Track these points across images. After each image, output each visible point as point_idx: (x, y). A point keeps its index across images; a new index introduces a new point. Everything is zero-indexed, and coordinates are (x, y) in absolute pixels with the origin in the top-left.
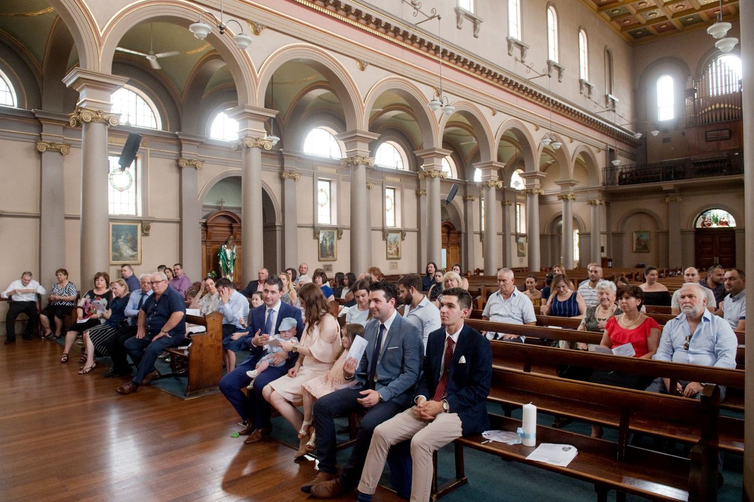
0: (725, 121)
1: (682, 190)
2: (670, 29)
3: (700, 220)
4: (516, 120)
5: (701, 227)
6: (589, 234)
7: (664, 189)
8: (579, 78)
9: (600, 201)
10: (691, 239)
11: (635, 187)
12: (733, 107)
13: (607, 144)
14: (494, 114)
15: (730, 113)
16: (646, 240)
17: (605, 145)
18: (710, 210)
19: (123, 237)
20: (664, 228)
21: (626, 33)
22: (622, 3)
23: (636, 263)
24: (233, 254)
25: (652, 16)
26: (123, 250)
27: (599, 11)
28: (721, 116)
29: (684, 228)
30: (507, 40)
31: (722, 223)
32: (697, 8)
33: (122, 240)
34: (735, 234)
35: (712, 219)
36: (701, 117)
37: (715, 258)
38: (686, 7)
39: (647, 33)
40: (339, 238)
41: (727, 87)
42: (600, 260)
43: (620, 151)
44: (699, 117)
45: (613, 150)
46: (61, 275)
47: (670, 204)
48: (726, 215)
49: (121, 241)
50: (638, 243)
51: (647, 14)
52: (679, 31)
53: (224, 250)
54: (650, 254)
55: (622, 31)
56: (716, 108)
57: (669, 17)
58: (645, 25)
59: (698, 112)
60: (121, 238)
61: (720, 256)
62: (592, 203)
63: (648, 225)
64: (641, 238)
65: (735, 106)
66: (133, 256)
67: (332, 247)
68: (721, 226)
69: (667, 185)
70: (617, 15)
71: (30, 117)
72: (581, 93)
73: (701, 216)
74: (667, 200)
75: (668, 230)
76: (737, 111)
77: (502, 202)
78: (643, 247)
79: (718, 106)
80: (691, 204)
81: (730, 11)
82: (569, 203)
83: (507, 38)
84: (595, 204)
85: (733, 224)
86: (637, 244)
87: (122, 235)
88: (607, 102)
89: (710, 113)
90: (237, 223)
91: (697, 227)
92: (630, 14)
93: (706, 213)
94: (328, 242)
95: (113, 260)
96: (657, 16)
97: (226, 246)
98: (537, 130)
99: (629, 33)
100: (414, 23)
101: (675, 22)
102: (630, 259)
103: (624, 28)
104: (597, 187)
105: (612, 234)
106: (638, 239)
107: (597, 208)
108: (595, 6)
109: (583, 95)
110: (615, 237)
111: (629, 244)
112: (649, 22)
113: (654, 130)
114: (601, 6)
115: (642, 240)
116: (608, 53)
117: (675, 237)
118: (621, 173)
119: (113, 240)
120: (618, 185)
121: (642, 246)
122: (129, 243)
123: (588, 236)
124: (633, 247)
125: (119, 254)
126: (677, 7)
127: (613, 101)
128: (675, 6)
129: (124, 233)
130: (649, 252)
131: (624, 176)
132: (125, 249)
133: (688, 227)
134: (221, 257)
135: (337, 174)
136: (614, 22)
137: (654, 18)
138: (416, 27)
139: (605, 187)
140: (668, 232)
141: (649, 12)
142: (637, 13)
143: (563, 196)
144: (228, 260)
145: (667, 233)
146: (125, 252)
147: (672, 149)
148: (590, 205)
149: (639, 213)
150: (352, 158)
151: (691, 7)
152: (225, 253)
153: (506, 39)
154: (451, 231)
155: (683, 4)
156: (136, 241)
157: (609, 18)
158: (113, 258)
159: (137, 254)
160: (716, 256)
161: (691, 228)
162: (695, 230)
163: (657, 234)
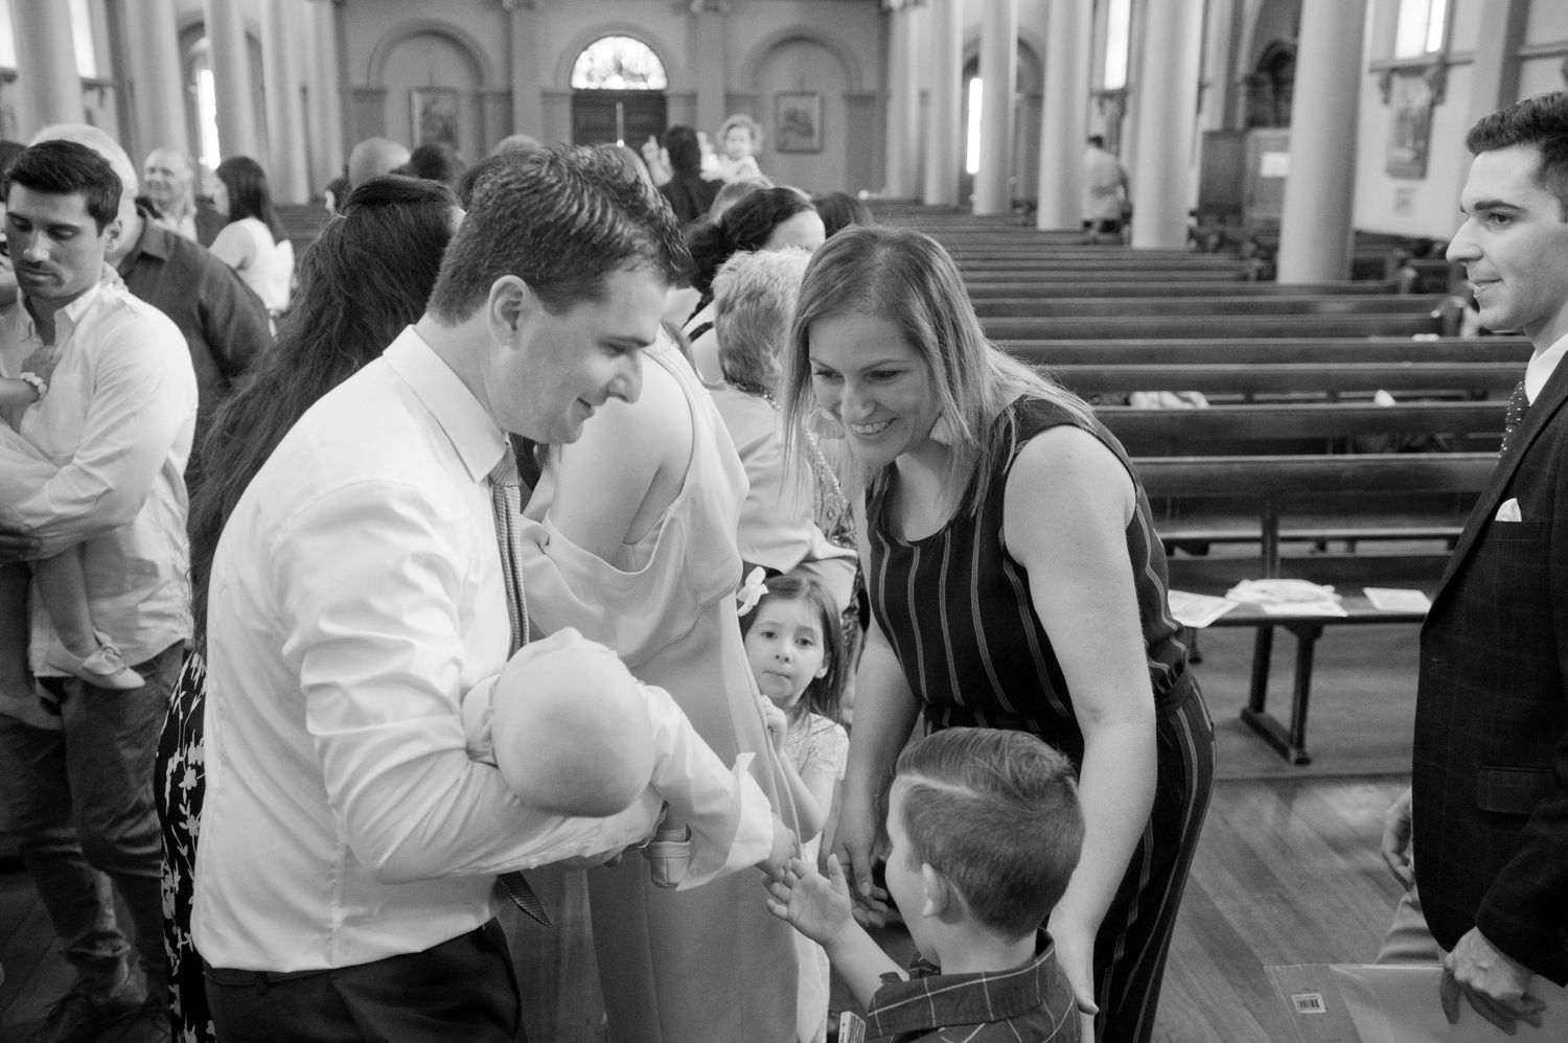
3: (581, 67)
5: (583, 86)
10: (564, 112)
16: (447, 115)
18: (606, 37)
20: (497, 82)
29: (548, 84)
31: (632, 77)
34: (664, 106)
35: (609, 65)
47: (514, 14)
48: (643, 56)
50: (427, 123)
63: (450, 71)
64: (435, 109)
68: (630, 85)
73: (584, 54)
75: (511, 88)
80: (562, 19)
85: (656, 82)
86: (424, 126)
91: (575, 85)
93: (593, 47)
105: (355, 93)
106: (426, 113)
110: (361, 101)
111: (399, 123)
115: (437, 113)
117: (527, 109)
121: (437, 129)
124: (412, 132)
133: (554, 83)
140: (511, 95)
145: (508, 97)
149: (424, 33)
161: (562, 87)
162: (571, 92)
163: (479, 99)
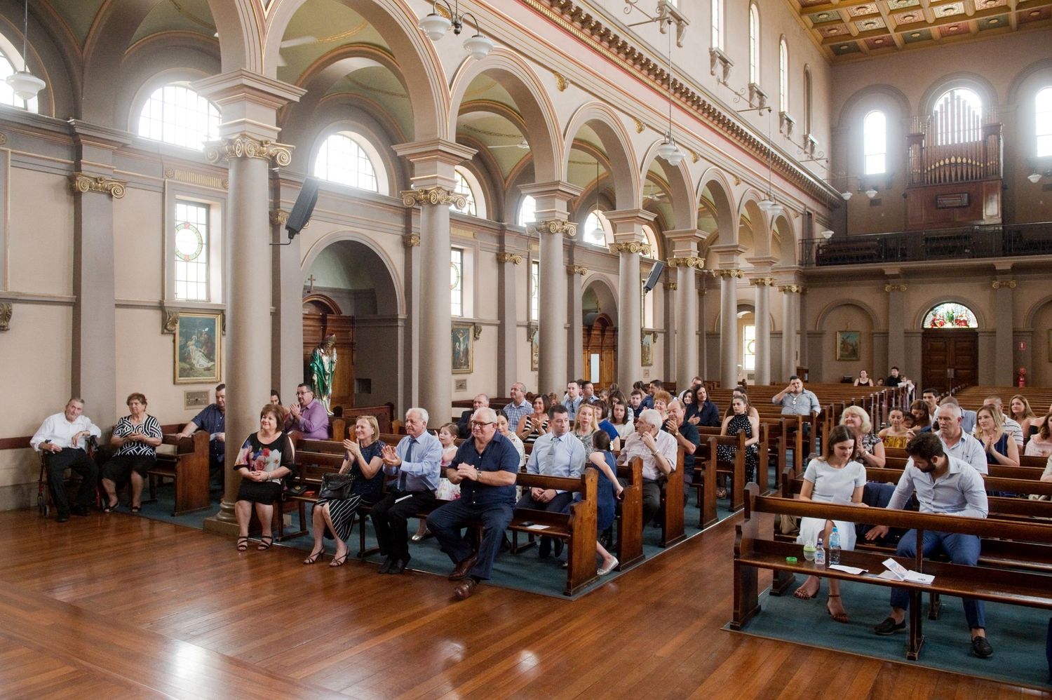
0: (962, 182)
1: (908, 274)
2: (887, 46)
3: (930, 318)
4: (718, 170)
5: (930, 327)
6: (781, 334)
7: (886, 273)
8: (778, 111)
9: (797, 287)
10: (917, 342)
11: (845, 269)
12: (974, 163)
13: (805, 205)
14: (696, 161)
15: (970, 171)
16: (854, 344)
17: (803, 207)
18: (943, 303)
19: (194, 337)
20: (882, 328)
21: (827, 46)
22: (837, 6)
23: (841, 375)
24: (332, 362)
25: (869, 27)
26: (194, 359)
27: (802, 13)
28: (956, 175)
29: (909, 327)
30: (710, 52)
31: (958, 322)
32: (931, 20)
33: (193, 342)
34: (977, 337)
35: (945, 317)
36: (929, 173)
37: (948, 371)
38: (916, 18)
39: (856, 49)
40: (476, 338)
41: (967, 132)
42: (796, 369)
43: (817, 215)
44: (927, 174)
45: (811, 214)
46: (136, 404)
47: (891, 294)
48: (965, 312)
49: (192, 345)
50: (844, 348)
51: (863, 23)
52: (897, 49)
53: (320, 358)
54: (861, 362)
55: (822, 43)
56: (950, 163)
57: (891, 30)
58: (856, 37)
59: (925, 167)
60: (192, 340)
61: (956, 367)
62: (784, 290)
63: (857, 322)
64: (848, 340)
65: (976, 162)
66: (208, 369)
67: (467, 352)
68: (957, 327)
69: (891, 268)
70: (824, 20)
71: (63, 130)
72: (781, 132)
73: (931, 312)
74: (887, 288)
75: (888, 330)
76: (978, 168)
77: (664, 284)
78: (851, 353)
79: (953, 160)
80: (918, 295)
81: (971, 29)
82: (766, 290)
83: (711, 49)
84: (791, 291)
85: (973, 324)
86: (842, 349)
87: (194, 334)
88: (806, 143)
89: (942, 170)
90: (333, 313)
91: (925, 327)
92: (841, 21)
93: (937, 308)
94: (462, 345)
95: (180, 377)
96: (874, 27)
97: (322, 350)
98: (738, 184)
99: (831, 47)
100: (627, 24)
101: (897, 37)
102: (831, 370)
103: (826, 39)
104: (793, 268)
105: (808, 334)
106: (843, 342)
107: (793, 296)
108: (798, 6)
109: (782, 135)
110: (811, 338)
111: (830, 347)
112: (862, 34)
113: (869, 190)
114: (805, 8)
115: (848, 343)
116: (807, 75)
117: (896, 341)
118: (819, 248)
119: (180, 341)
120: (815, 265)
121: (849, 351)
122: (204, 347)
123: (778, 336)
124: (836, 352)
125: (188, 366)
126: (905, 17)
127: (812, 142)
128: (903, 16)
129: (196, 332)
130: (858, 360)
131: (821, 252)
132: (197, 358)
133: (914, 326)
134: (316, 368)
135: (475, 240)
136: (816, 31)
137: (870, 29)
138: (629, 29)
139: (803, 267)
140: (888, 333)
141: (866, 21)
142: (851, 21)
143: (757, 280)
144: (325, 373)
145: (886, 334)
146: (198, 363)
147: (883, 215)
148: (783, 292)
149: (845, 305)
150: (546, 223)
151: (922, 18)
152: (322, 362)
153: (708, 50)
154: (608, 328)
155: (914, 14)
156: (213, 344)
157: (811, 24)
158: (180, 371)
159: (214, 365)
160: (949, 367)
161: (917, 328)
162: (922, 331)
163: (871, 335)
